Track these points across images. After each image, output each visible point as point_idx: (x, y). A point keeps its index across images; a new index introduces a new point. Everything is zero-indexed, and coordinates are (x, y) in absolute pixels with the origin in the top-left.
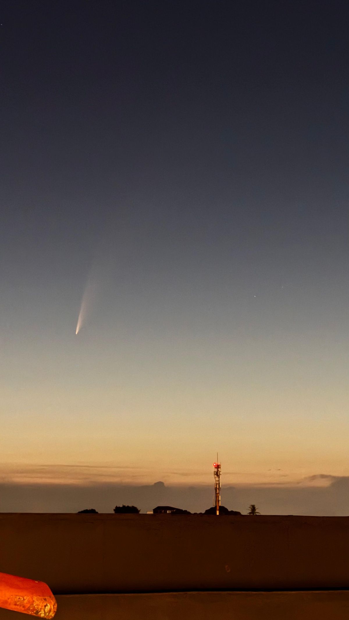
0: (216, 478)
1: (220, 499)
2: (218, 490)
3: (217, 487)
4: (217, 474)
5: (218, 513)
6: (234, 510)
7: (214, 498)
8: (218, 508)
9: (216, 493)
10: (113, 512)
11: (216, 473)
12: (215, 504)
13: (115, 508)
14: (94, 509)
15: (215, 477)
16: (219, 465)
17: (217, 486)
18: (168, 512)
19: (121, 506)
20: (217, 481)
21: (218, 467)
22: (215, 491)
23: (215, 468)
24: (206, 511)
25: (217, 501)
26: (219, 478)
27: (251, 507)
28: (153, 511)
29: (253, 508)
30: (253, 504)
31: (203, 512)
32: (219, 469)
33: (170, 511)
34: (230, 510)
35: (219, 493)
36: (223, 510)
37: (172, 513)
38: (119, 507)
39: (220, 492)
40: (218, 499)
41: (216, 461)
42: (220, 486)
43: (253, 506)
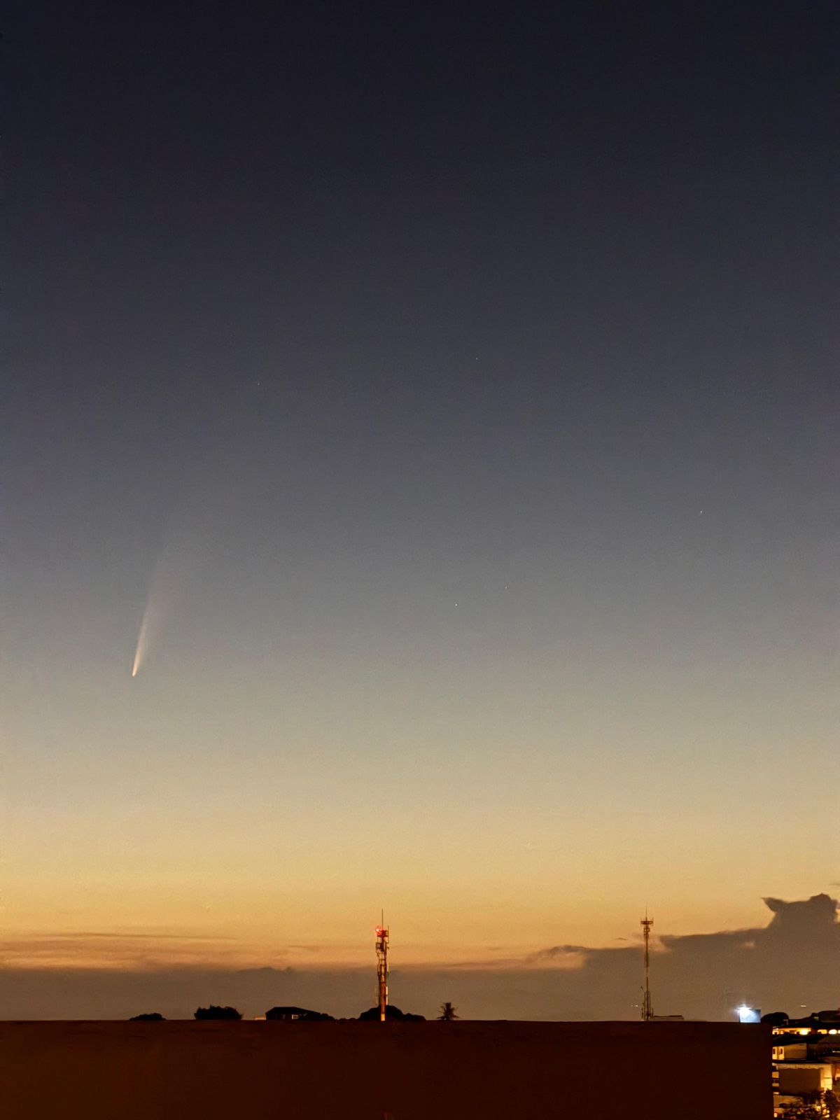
0: (380, 955)
1: (387, 993)
2: (383, 976)
3: (381, 972)
4: (382, 947)
5: (383, 1019)
6: (414, 1013)
7: (376, 991)
8: (383, 1009)
9: (380, 983)
10: (194, 1018)
11: (379, 946)
12: (377, 1003)
13: (196, 1012)
14: (157, 1012)
15: (378, 954)
16: (386, 931)
17: (381, 968)
18: (293, 1018)
19: (207, 1008)
20: (382, 960)
21: (383, 934)
22: (377, 978)
23: (378, 936)
24: (363, 1015)
25: (382, 996)
26: (385, 954)
27: (445, 1006)
28: (265, 1015)
29: (449, 1009)
30: (448, 1002)
31: (357, 1016)
32: (386, 939)
33: (297, 1016)
34: (405, 1012)
35: (385, 983)
36: (392, 1012)
37: (300, 1018)
38: (204, 1009)
39: (387, 980)
40: (383, 993)
41: (380, 924)
42: (388, 970)
43: (448, 1005)
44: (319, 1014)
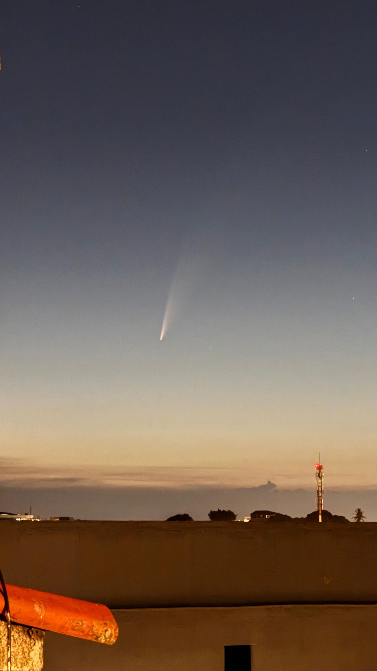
1: (322, 503)
2: (320, 493)
3: (319, 490)
4: (319, 476)
5: (320, 519)
6: (338, 515)
7: (316, 502)
8: (320, 512)
9: (318, 497)
10: (208, 519)
11: (317, 474)
12: (316, 508)
13: (209, 513)
14: (186, 513)
15: (317, 479)
16: (321, 466)
17: (319, 488)
18: (266, 517)
19: (216, 510)
20: (319, 483)
21: (320, 468)
22: (316, 494)
23: (317, 469)
24: (308, 515)
25: (320, 505)
26: (321, 479)
27: (357, 511)
28: (250, 515)
29: (359, 514)
30: (359, 507)
31: (305, 516)
32: (322, 470)
33: (269, 516)
34: (333, 514)
35: (321, 496)
36: (326, 514)
38: (214, 512)
39: (323, 495)
40: (320, 503)
41: (318, 462)
42: (323, 489)
43: (359, 510)
44: (281, 515)
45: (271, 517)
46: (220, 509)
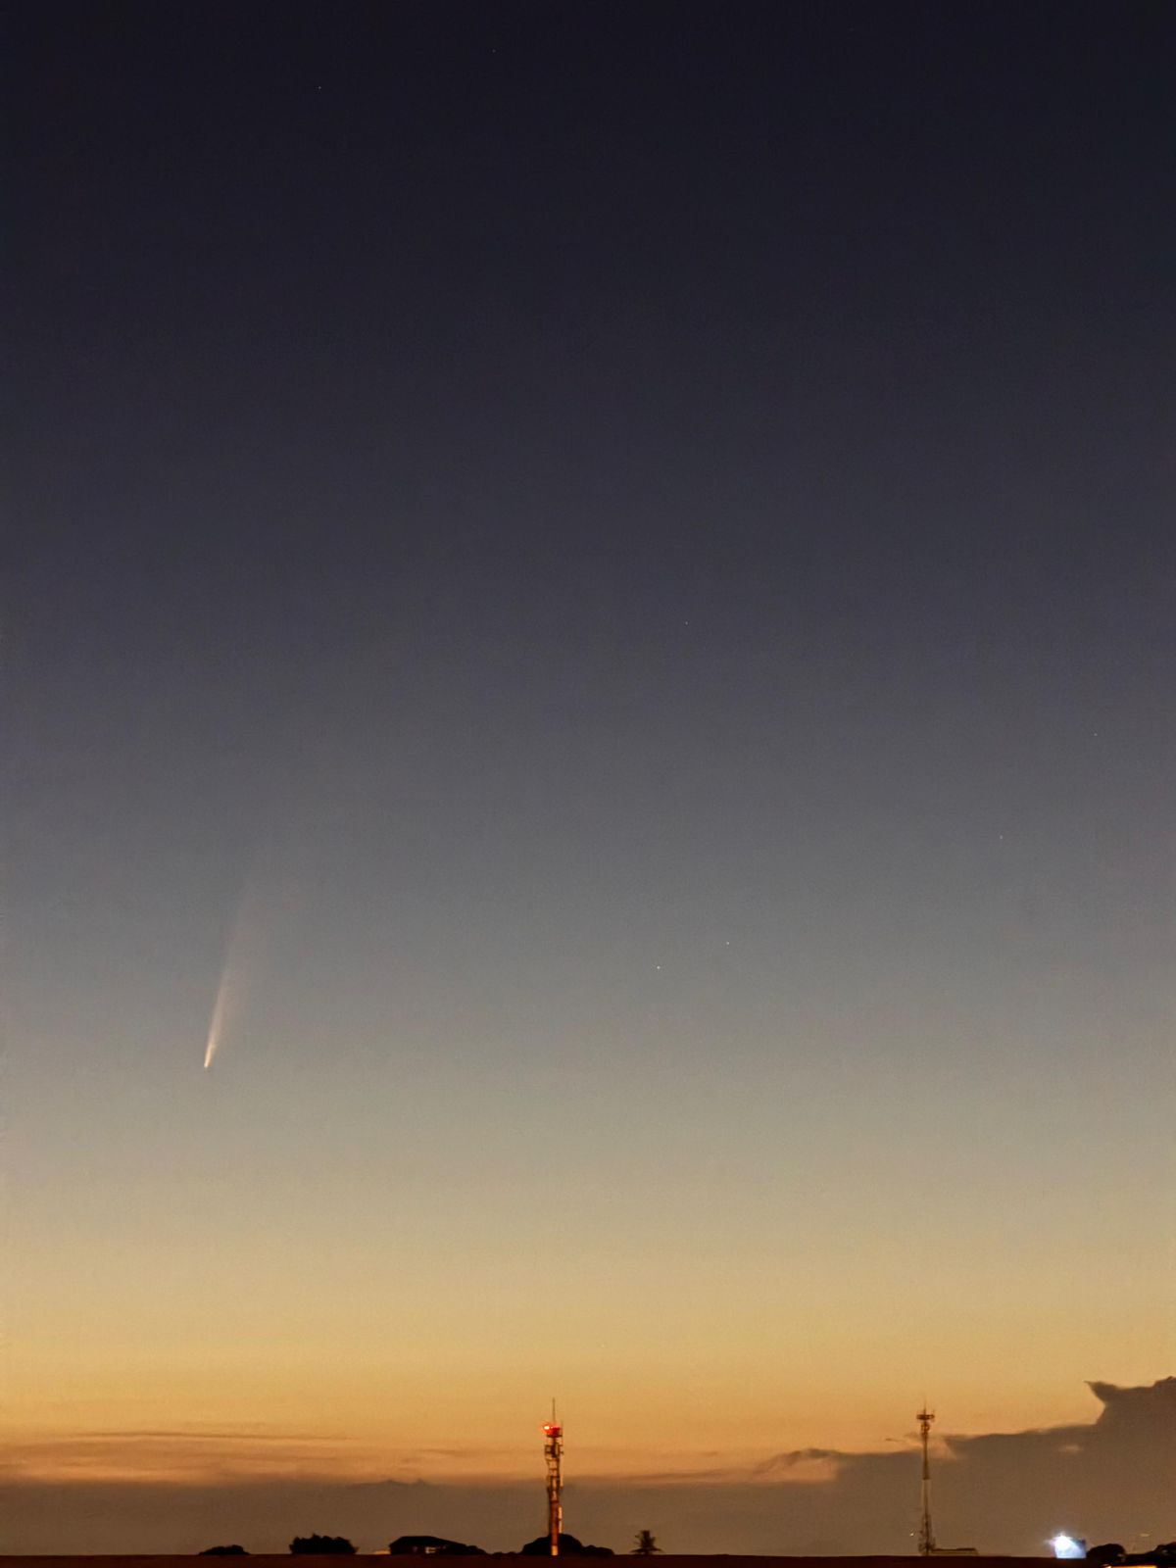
0: (551, 1463)
1: (560, 1516)
2: (554, 1493)
3: (551, 1486)
4: (553, 1452)
5: (555, 1552)
6: (597, 1545)
7: (545, 1513)
8: (555, 1539)
9: (551, 1503)
10: (289, 1552)
11: (549, 1450)
12: (547, 1530)
13: (291, 1543)
14: (237, 1544)
15: (548, 1461)
16: (558, 1429)
17: (551, 1482)
18: (428, 1552)
19: (308, 1536)
20: (553, 1470)
21: (555, 1433)
22: (546, 1495)
23: (548, 1436)
24: (527, 1547)
25: (553, 1521)
26: (558, 1461)
27: (641, 1535)
28: (389, 1548)
29: (647, 1540)
30: (647, 1529)
31: (518, 1549)
32: (559, 1440)
33: (434, 1549)
34: (585, 1544)
35: (557, 1502)
36: (568, 1543)
37: (439, 1553)
38: (304, 1540)
39: (560, 1498)
40: (555, 1515)
41: (548, 1419)
42: (562, 1484)
43: (646, 1534)
44: (463, 1546)
45: (437, 1550)
46: (317, 1533)
